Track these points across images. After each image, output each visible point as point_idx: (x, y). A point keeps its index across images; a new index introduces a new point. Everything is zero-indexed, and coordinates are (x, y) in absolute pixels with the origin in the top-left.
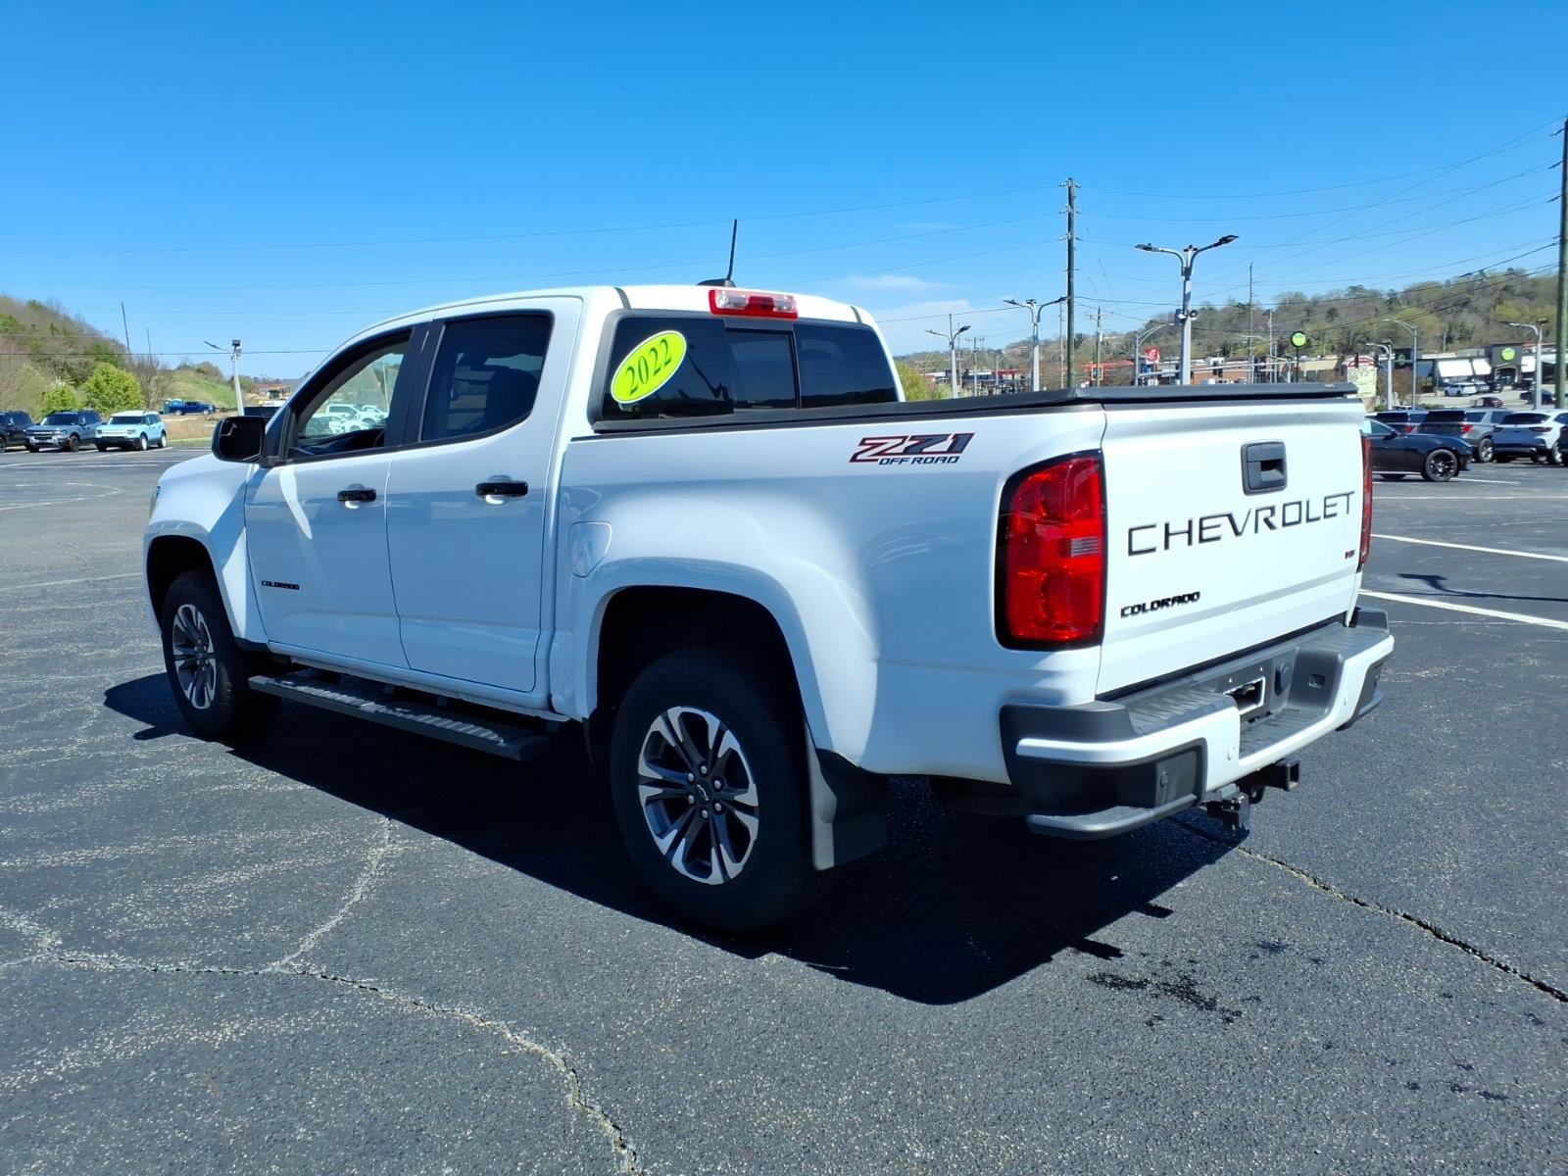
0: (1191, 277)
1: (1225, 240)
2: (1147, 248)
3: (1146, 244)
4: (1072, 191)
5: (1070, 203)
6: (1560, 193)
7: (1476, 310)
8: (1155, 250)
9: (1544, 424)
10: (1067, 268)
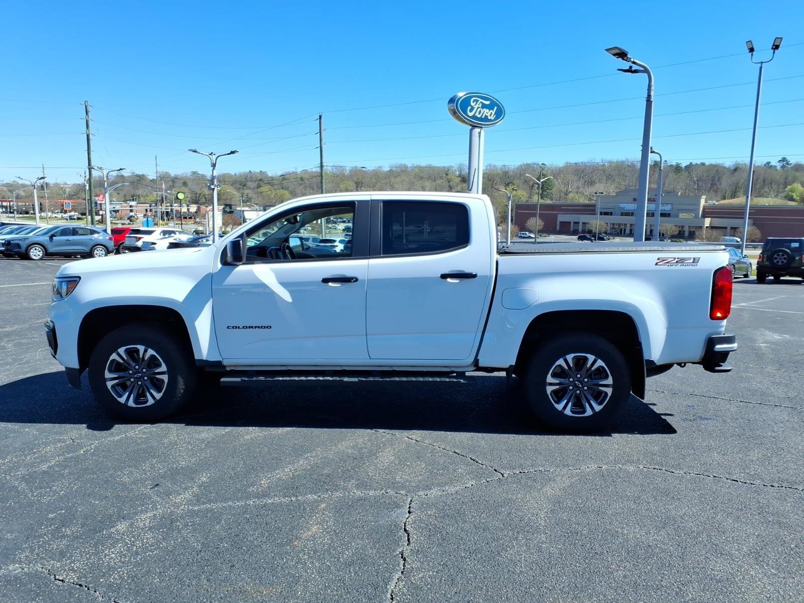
0: (215, 168)
1: (232, 153)
2: (195, 151)
3: (194, 149)
4: (87, 107)
5: (87, 114)
6: (319, 145)
7: (249, 188)
8: (199, 153)
9: (335, 244)
10: (87, 149)
